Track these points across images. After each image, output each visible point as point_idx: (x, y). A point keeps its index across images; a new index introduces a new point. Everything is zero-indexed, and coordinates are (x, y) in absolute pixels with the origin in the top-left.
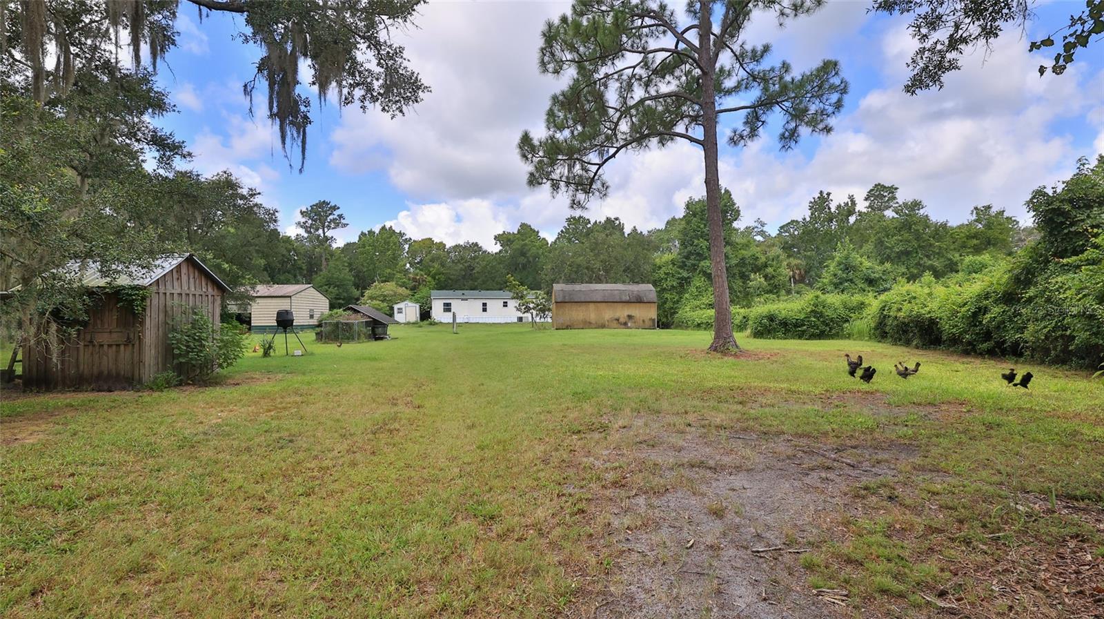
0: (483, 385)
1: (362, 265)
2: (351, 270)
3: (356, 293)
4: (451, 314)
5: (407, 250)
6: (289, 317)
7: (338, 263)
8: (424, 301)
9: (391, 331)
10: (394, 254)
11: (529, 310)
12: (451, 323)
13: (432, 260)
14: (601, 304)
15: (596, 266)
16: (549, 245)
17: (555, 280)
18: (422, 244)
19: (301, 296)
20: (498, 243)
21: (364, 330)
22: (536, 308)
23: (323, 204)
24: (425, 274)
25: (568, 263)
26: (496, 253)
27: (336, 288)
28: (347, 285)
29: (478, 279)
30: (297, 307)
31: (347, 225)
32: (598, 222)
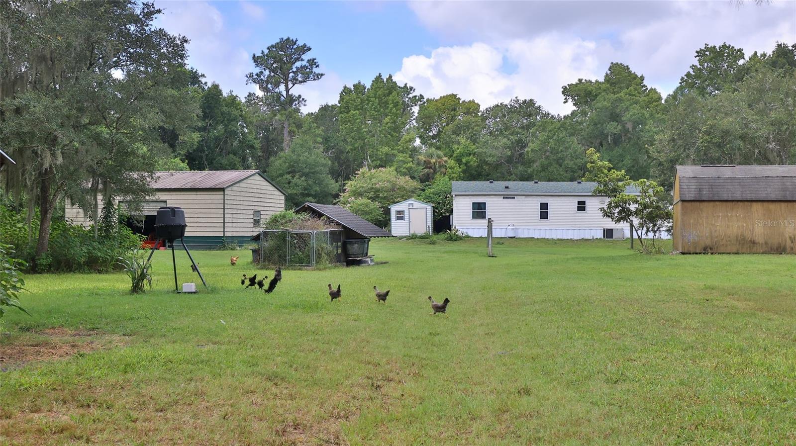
0: (527, 392)
1: (345, 140)
2: (326, 150)
3: (333, 185)
4: (484, 222)
5: (416, 115)
6: (177, 221)
7: (307, 137)
8: (440, 199)
9: (376, 249)
10: (394, 122)
11: (629, 215)
12: (486, 237)
13: (456, 132)
14: (777, 205)
15: (760, 133)
16: (663, 102)
17: (677, 160)
18: (440, 105)
19: (240, 189)
20: (570, 100)
21: (328, 247)
22: (642, 211)
23: (286, 44)
24: (445, 155)
25: (704, 129)
26: (566, 117)
27: (303, 178)
28: (320, 172)
29: (534, 162)
30: (235, 207)
31: (322, 75)
32: (759, 54)
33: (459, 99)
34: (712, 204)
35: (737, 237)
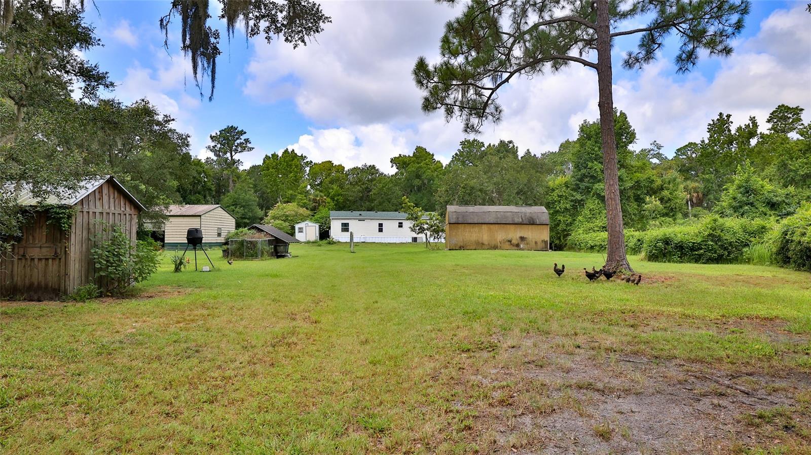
0: (377, 302)
1: (266, 186)
2: (256, 192)
3: (260, 213)
4: (349, 234)
5: (308, 172)
6: (199, 236)
7: (244, 184)
8: (323, 221)
9: (292, 249)
10: (295, 177)
11: (424, 231)
12: (349, 242)
13: (331, 182)
14: (494, 225)
15: (489, 188)
16: (444, 168)
17: (449, 201)
18: (322, 167)
19: (210, 216)
20: (395, 166)
21: (267, 248)
22: (430, 228)
23: (231, 129)
24: (325, 196)
25: (462, 185)
26: (392, 176)
27: (242, 208)
28: (252, 205)
29: (375, 200)
30: (206, 226)
31: (253, 148)
32: (491, 145)
33: (333, 163)
34: (463, 225)
35: (475, 241)
